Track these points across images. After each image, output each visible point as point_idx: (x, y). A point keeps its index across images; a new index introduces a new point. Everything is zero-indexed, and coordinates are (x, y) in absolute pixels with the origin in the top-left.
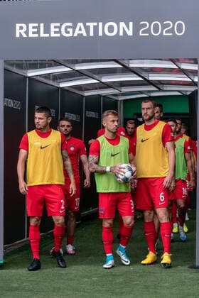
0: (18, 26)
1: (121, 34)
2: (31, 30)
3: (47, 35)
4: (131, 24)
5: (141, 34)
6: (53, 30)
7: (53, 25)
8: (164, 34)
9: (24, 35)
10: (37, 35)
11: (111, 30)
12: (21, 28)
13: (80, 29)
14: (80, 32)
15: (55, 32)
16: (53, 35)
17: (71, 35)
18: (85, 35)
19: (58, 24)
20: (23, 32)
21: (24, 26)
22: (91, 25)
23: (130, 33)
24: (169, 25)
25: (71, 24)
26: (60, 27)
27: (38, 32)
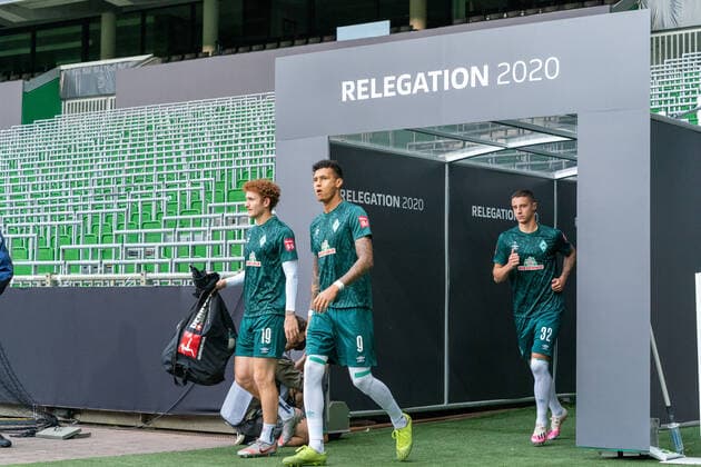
0: (344, 84)
1: (473, 85)
2: (360, 89)
3: (380, 95)
4: (486, 68)
5: (499, 83)
6: (387, 86)
7: (387, 79)
8: (531, 79)
9: (352, 98)
10: (367, 97)
11: (460, 78)
12: (348, 87)
13: (421, 83)
14: (420, 87)
15: (390, 90)
16: (387, 94)
17: (408, 92)
18: (427, 90)
19: (393, 78)
20: (350, 92)
21: (351, 83)
22: (435, 74)
23: (485, 82)
24: (537, 64)
25: (408, 76)
26: (395, 82)
27: (369, 92)
